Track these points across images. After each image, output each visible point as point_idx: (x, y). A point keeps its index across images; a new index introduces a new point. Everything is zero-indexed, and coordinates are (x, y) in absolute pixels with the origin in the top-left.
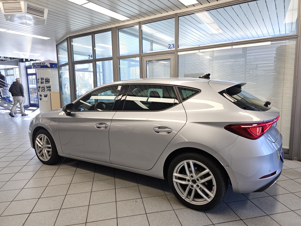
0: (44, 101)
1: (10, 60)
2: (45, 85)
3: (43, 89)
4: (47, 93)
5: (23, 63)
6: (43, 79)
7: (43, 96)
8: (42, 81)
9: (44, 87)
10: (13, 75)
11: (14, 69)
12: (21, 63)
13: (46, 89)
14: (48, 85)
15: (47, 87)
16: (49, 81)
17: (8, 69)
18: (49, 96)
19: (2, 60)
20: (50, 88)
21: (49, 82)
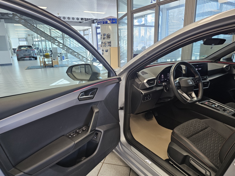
0: (105, 56)
1: (85, 22)
2: (107, 40)
3: (105, 45)
4: (108, 48)
5: (94, 24)
6: (105, 35)
7: (105, 51)
8: (104, 37)
9: (106, 42)
10: (88, 34)
11: (89, 29)
12: (93, 24)
13: (107, 45)
14: (109, 40)
15: (108, 43)
16: (109, 36)
17: (85, 30)
18: (109, 51)
19: (80, 22)
20: (111, 43)
21: (110, 38)
